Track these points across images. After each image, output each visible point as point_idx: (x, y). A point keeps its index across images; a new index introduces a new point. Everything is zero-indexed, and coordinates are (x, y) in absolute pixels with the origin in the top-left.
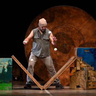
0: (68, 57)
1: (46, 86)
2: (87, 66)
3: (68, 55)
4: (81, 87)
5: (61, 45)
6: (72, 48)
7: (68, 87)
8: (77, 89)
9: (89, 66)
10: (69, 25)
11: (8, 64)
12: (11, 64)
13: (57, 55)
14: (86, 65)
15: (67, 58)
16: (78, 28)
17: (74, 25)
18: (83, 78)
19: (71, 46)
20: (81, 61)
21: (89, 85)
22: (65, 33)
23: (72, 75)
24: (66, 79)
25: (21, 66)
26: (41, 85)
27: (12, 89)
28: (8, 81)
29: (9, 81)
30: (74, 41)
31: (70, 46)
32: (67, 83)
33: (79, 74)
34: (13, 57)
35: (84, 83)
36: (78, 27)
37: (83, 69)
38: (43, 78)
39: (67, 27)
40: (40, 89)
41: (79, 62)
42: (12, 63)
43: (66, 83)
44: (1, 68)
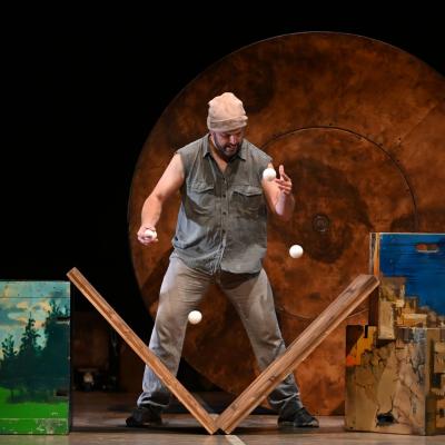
0: (338, 278)
1: (230, 416)
2: (428, 320)
3: (335, 270)
4: (401, 420)
5: (302, 221)
6: (357, 236)
7: (338, 423)
8: (378, 429)
9: (438, 323)
10: (342, 126)
11: (50, 308)
12: (64, 311)
13: (283, 270)
14: (424, 316)
15: (332, 280)
16: (386, 141)
17: (366, 126)
18: (408, 380)
19: (352, 226)
20: (398, 296)
21: (436, 414)
22: (326, 162)
23: (355, 366)
24: (330, 384)
25: (114, 320)
26: (209, 412)
27: (70, 431)
28: (52, 394)
29: (55, 391)
30: (368, 202)
31: (347, 227)
32: (332, 404)
33: (391, 361)
34: (73, 276)
35: (415, 400)
36: (384, 133)
37: (411, 336)
38: (215, 376)
39: (332, 135)
40: (201, 431)
41: (388, 300)
42: (69, 307)
43: (326, 402)
44: (16, 327)
